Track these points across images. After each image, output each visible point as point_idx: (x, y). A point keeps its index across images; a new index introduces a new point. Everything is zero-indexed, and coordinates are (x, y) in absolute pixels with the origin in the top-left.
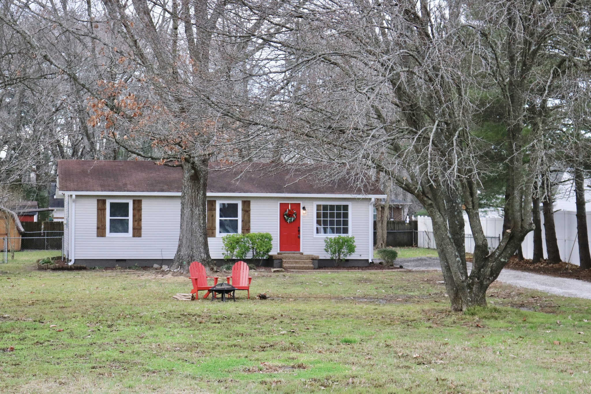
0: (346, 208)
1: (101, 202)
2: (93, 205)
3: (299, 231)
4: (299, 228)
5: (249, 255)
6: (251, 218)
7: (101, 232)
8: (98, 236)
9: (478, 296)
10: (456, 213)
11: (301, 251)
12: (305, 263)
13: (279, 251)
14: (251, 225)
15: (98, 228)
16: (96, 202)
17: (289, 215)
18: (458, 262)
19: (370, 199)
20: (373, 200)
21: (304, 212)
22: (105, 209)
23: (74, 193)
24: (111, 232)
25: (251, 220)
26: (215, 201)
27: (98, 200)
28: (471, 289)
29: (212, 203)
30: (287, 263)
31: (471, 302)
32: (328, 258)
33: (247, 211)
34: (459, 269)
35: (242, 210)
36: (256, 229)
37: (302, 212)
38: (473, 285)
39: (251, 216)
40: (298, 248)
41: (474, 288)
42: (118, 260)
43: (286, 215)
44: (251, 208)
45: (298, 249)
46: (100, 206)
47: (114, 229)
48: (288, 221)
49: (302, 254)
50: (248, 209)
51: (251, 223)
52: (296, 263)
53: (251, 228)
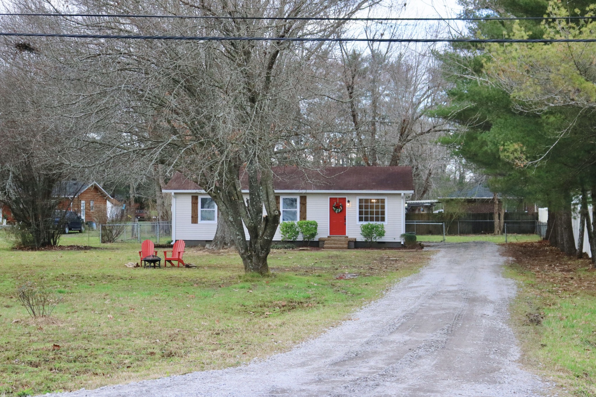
0: (383, 201)
1: (195, 198)
2: (188, 201)
3: (345, 219)
4: (345, 217)
5: (300, 238)
6: (307, 209)
7: (194, 220)
8: (192, 223)
9: (259, 265)
10: (254, 203)
11: (347, 235)
12: (341, 244)
13: (329, 235)
14: (307, 215)
15: (192, 217)
16: (191, 198)
17: (337, 207)
18: (239, 239)
19: (400, 194)
20: (402, 194)
21: (348, 204)
22: (197, 203)
23: (173, 192)
24: (202, 220)
25: (307, 211)
26: (279, 197)
27: (192, 196)
28: (251, 260)
29: (277, 198)
30: (328, 244)
31: (253, 269)
32: (364, 240)
33: (303, 204)
34: (240, 244)
35: (300, 203)
36: (310, 217)
37: (347, 204)
38: (252, 257)
39: (307, 207)
40: (344, 232)
41: (254, 259)
42: (207, 241)
43: (334, 207)
44: (307, 202)
45: (345, 234)
46: (194, 202)
47: (203, 219)
48: (337, 212)
49: (347, 237)
50: (304, 202)
51: (307, 213)
52: (334, 244)
53: (307, 217)
